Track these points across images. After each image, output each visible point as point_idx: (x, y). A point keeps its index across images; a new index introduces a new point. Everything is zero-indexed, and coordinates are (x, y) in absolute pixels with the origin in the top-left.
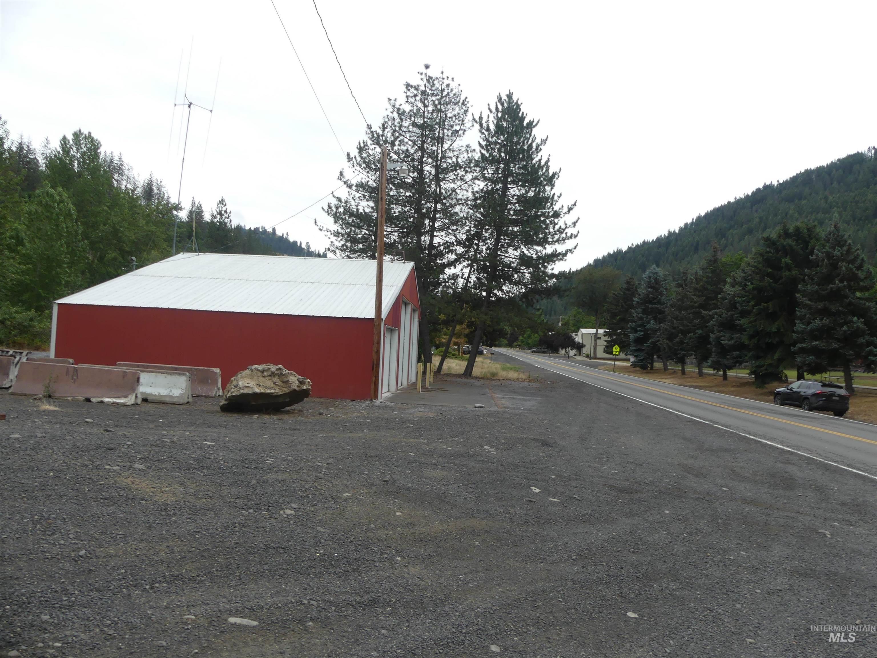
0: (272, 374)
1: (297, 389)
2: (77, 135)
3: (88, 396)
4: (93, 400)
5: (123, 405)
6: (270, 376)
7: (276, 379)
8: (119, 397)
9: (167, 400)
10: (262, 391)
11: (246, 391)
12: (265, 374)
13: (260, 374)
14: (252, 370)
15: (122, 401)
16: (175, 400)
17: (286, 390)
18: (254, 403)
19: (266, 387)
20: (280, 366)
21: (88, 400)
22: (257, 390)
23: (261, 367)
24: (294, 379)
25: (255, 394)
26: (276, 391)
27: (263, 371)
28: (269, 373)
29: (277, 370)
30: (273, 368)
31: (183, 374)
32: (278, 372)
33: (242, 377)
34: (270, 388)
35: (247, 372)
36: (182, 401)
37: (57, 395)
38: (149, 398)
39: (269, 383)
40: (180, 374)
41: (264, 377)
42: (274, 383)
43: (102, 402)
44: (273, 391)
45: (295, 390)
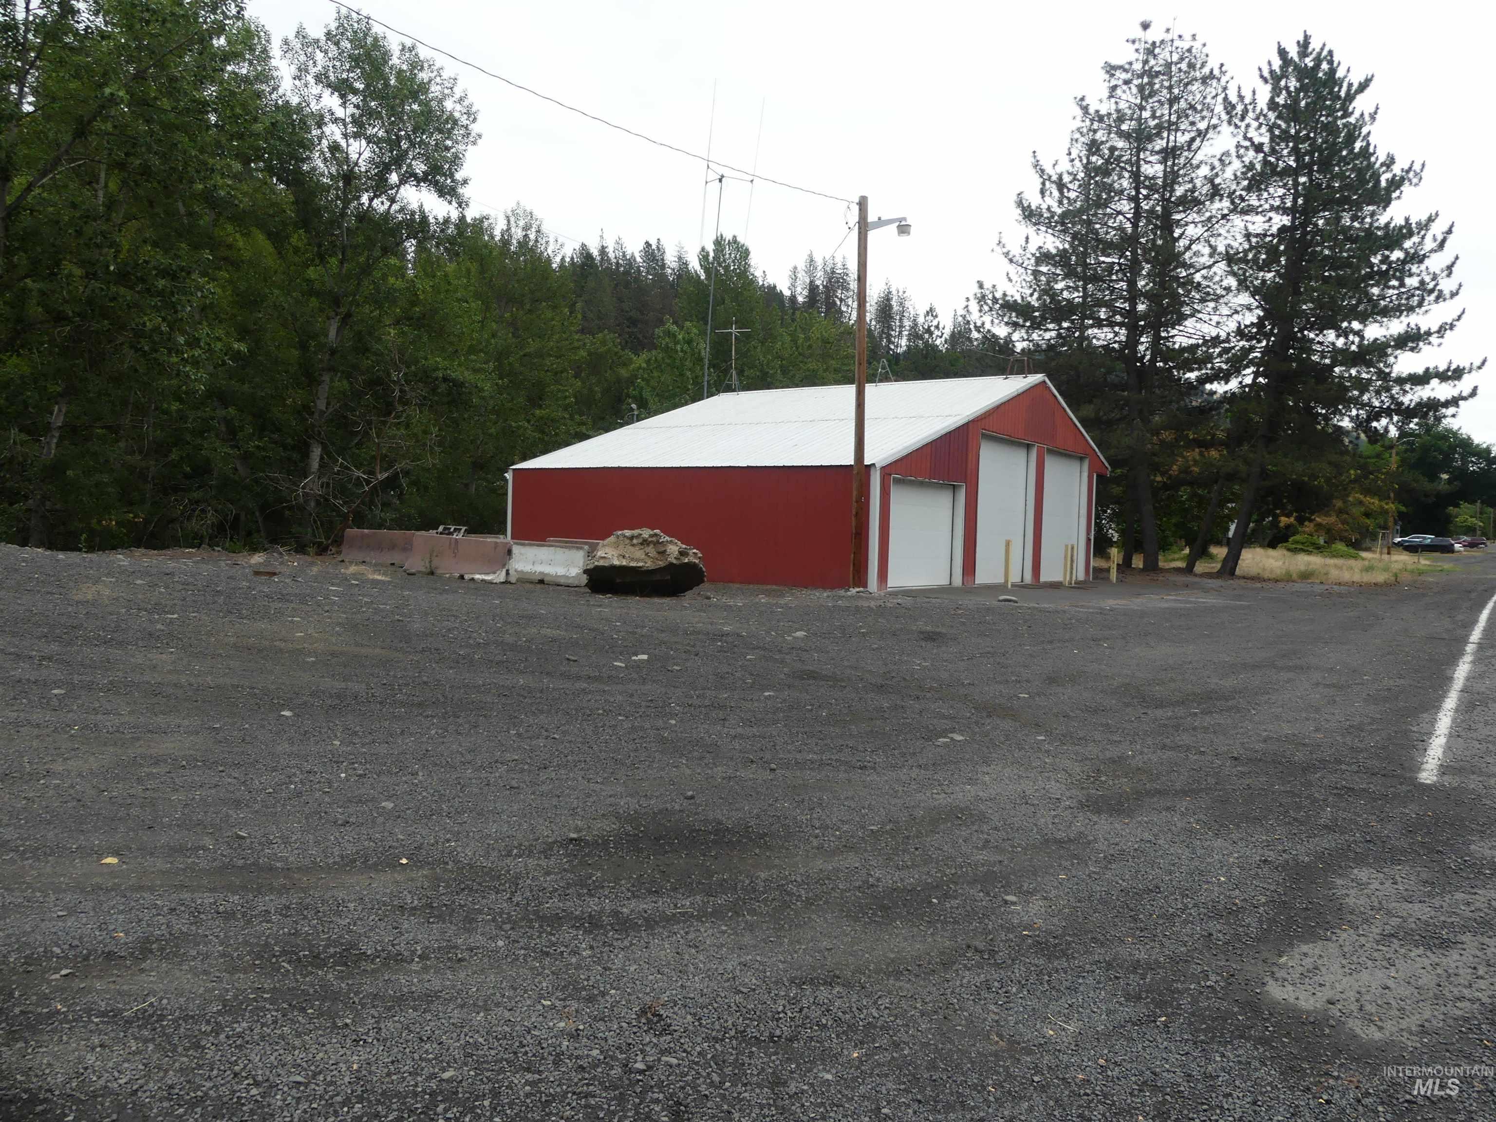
0: (645, 543)
1: (675, 562)
2: (719, 243)
3: (462, 572)
4: (466, 577)
5: (490, 583)
6: (642, 544)
7: (651, 550)
8: (488, 574)
9: (562, 581)
10: (624, 564)
11: (601, 563)
12: (635, 541)
13: (628, 541)
14: (618, 537)
15: (488, 578)
16: (570, 581)
17: (661, 564)
18: (618, 581)
19: (632, 559)
20: (657, 531)
21: (462, 577)
22: (616, 562)
23: (628, 533)
24: (674, 549)
25: (613, 567)
26: (649, 565)
27: (632, 538)
28: (640, 541)
29: (651, 536)
30: (646, 533)
31: (581, 548)
32: (654, 539)
33: (604, 546)
34: (638, 560)
35: (612, 539)
36: (576, 583)
37: (439, 572)
38: (546, 579)
39: (639, 554)
40: (578, 548)
41: (633, 545)
42: (647, 554)
43: (473, 579)
44: (640, 564)
45: (671, 564)
